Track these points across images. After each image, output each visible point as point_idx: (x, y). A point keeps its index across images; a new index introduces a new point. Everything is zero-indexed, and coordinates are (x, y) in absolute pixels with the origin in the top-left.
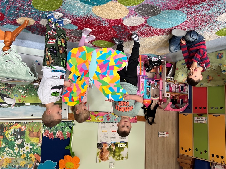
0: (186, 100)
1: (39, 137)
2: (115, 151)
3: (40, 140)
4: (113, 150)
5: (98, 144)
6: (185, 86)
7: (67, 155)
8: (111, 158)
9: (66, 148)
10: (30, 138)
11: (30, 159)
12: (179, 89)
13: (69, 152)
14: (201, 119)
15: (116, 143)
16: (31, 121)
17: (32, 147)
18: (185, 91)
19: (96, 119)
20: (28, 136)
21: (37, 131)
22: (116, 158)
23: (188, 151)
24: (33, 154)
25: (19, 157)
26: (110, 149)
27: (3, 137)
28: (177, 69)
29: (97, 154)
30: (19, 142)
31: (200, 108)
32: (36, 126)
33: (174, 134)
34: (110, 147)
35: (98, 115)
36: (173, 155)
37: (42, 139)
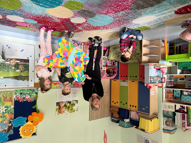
0: (116, 71)
1: (12, 101)
2: (69, 106)
3: (12, 103)
4: (68, 106)
5: (57, 103)
6: (115, 62)
7: (34, 113)
8: (66, 111)
9: (33, 108)
10: (5, 102)
11: (5, 117)
12: (112, 64)
13: (35, 110)
14: (124, 83)
15: (70, 102)
16: (5, 90)
17: (6, 108)
18: (115, 65)
19: (55, 86)
20: (3, 101)
21: (10, 97)
22: (70, 111)
23: (116, 103)
24: (7, 113)
26: (65, 106)
28: (110, 51)
29: (56, 109)
31: (124, 77)
32: (9, 93)
33: (108, 93)
34: (65, 104)
35: (56, 84)
36: (107, 106)
37: (14, 103)
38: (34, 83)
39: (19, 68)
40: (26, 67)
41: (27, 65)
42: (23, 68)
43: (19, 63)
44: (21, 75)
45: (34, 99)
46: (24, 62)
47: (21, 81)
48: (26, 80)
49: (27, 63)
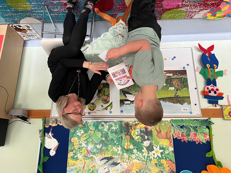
9: (207, 155)
11: (162, 166)
17: (162, 151)
20: (156, 137)
24: (165, 160)
25: (149, 162)
27: (130, 138)
30: (146, 143)
32: (163, 125)
38: (201, 109)
39: (173, 84)
40: (184, 82)
41: (184, 78)
42: (179, 84)
43: (172, 77)
44: (177, 95)
45: (205, 139)
46: (179, 75)
47: (178, 105)
48: (186, 104)
49: (183, 76)
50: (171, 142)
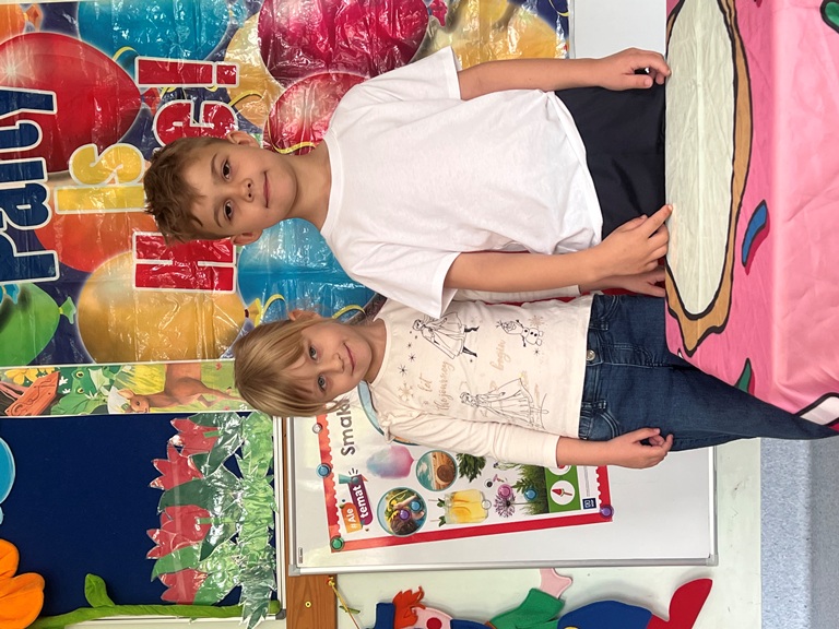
1: (168, 394)
37: (153, 411)
38: (334, 576)
45: (172, 576)
50: (150, 400)
